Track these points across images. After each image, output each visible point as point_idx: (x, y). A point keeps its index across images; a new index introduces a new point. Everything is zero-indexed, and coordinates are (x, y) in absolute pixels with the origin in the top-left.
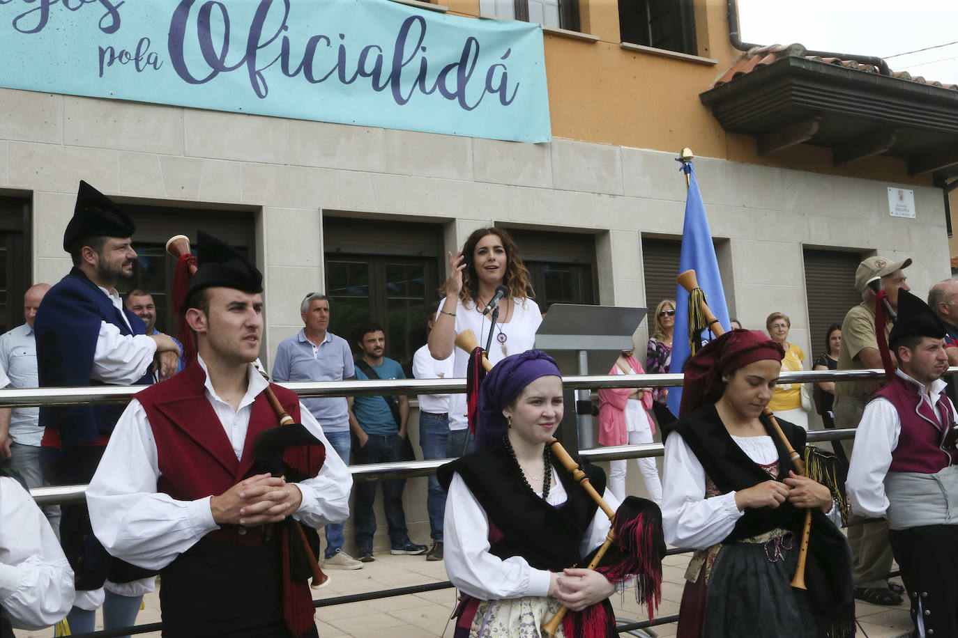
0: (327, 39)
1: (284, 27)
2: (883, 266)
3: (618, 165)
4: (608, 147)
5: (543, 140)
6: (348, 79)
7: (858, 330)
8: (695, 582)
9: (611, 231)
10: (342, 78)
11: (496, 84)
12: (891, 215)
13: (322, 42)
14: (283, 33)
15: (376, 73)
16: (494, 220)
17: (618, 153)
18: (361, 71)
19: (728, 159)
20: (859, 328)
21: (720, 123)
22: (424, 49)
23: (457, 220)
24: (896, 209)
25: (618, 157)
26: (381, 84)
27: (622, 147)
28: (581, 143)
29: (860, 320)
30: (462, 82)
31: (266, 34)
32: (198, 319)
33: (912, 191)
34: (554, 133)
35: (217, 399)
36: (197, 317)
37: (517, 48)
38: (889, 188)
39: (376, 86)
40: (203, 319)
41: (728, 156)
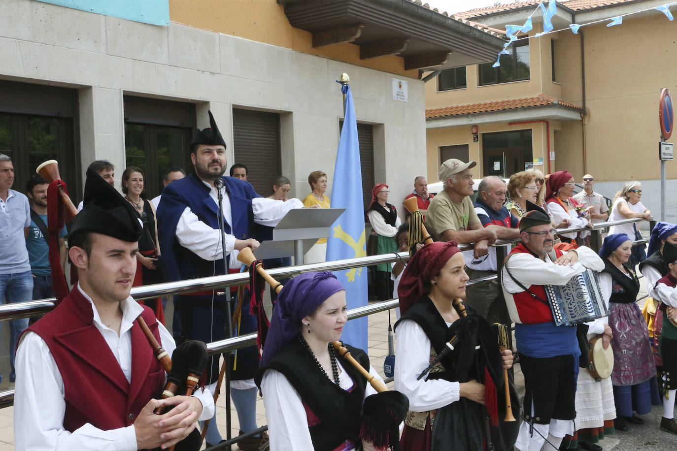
2: (457, 166)
3: (217, 49)
4: (209, 33)
5: (162, 23)
7: (442, 214)
8: (423, 429)
9: (211, 103)
12: (394, 98)
16: (122, 90)
17: (217, 39)
19: (293, 49)
20: (443, 212)
21: (288, 20)
23: (93, 87)
24: (397, 95)
25: (217, 41)
27: (221, 34)
28: (190, 28)
29: (443, 207)
32: (80, 256)
33: (407, 82)
34: (171, 18)
35: (104, 328)
36: (79, 254)
38: (393, 79)
40: (85, 258)
41: (293, 46)
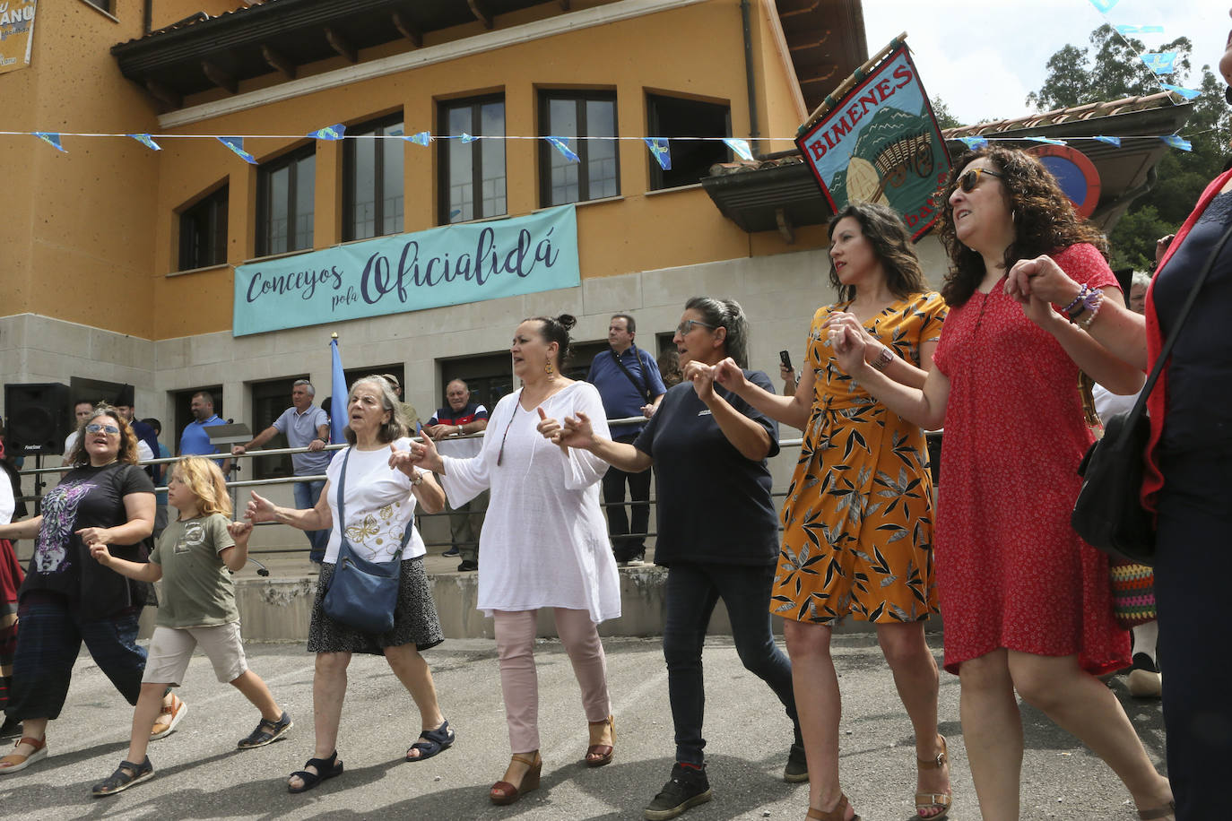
0: (438, 259)
1: (416, 259)
3: (639, 287)
4: (631, 275)
6: (450, 279)
10: (447, 279)
11: (542, 254)
13: (437, 261)
14: (416, 263)
15: (467, 270)
17: (638, 277)
18: (458, 272)
19: (750, 257)
21: (741, 228)
22: (494, 247)
25: (639, 281)
26: (470, 276)
27: (644, 272)
28: (607, 278)
30: (520, 258)
31: (407, 265)
34: (582, 277)
37: (557, 225)
39: (467, 278)
41: (752, 253)
